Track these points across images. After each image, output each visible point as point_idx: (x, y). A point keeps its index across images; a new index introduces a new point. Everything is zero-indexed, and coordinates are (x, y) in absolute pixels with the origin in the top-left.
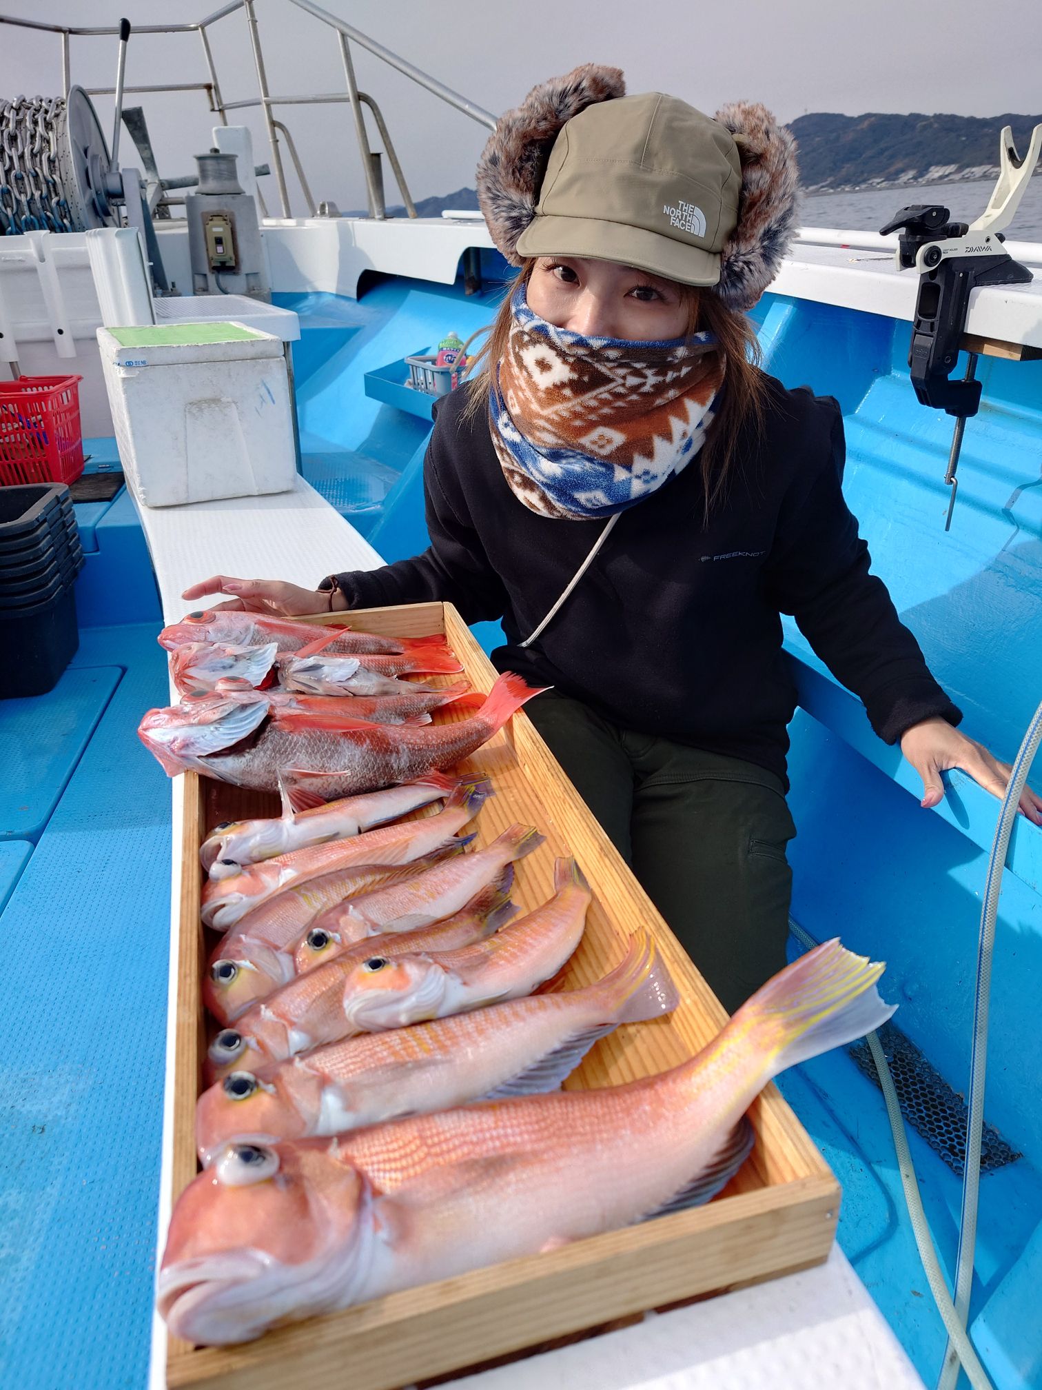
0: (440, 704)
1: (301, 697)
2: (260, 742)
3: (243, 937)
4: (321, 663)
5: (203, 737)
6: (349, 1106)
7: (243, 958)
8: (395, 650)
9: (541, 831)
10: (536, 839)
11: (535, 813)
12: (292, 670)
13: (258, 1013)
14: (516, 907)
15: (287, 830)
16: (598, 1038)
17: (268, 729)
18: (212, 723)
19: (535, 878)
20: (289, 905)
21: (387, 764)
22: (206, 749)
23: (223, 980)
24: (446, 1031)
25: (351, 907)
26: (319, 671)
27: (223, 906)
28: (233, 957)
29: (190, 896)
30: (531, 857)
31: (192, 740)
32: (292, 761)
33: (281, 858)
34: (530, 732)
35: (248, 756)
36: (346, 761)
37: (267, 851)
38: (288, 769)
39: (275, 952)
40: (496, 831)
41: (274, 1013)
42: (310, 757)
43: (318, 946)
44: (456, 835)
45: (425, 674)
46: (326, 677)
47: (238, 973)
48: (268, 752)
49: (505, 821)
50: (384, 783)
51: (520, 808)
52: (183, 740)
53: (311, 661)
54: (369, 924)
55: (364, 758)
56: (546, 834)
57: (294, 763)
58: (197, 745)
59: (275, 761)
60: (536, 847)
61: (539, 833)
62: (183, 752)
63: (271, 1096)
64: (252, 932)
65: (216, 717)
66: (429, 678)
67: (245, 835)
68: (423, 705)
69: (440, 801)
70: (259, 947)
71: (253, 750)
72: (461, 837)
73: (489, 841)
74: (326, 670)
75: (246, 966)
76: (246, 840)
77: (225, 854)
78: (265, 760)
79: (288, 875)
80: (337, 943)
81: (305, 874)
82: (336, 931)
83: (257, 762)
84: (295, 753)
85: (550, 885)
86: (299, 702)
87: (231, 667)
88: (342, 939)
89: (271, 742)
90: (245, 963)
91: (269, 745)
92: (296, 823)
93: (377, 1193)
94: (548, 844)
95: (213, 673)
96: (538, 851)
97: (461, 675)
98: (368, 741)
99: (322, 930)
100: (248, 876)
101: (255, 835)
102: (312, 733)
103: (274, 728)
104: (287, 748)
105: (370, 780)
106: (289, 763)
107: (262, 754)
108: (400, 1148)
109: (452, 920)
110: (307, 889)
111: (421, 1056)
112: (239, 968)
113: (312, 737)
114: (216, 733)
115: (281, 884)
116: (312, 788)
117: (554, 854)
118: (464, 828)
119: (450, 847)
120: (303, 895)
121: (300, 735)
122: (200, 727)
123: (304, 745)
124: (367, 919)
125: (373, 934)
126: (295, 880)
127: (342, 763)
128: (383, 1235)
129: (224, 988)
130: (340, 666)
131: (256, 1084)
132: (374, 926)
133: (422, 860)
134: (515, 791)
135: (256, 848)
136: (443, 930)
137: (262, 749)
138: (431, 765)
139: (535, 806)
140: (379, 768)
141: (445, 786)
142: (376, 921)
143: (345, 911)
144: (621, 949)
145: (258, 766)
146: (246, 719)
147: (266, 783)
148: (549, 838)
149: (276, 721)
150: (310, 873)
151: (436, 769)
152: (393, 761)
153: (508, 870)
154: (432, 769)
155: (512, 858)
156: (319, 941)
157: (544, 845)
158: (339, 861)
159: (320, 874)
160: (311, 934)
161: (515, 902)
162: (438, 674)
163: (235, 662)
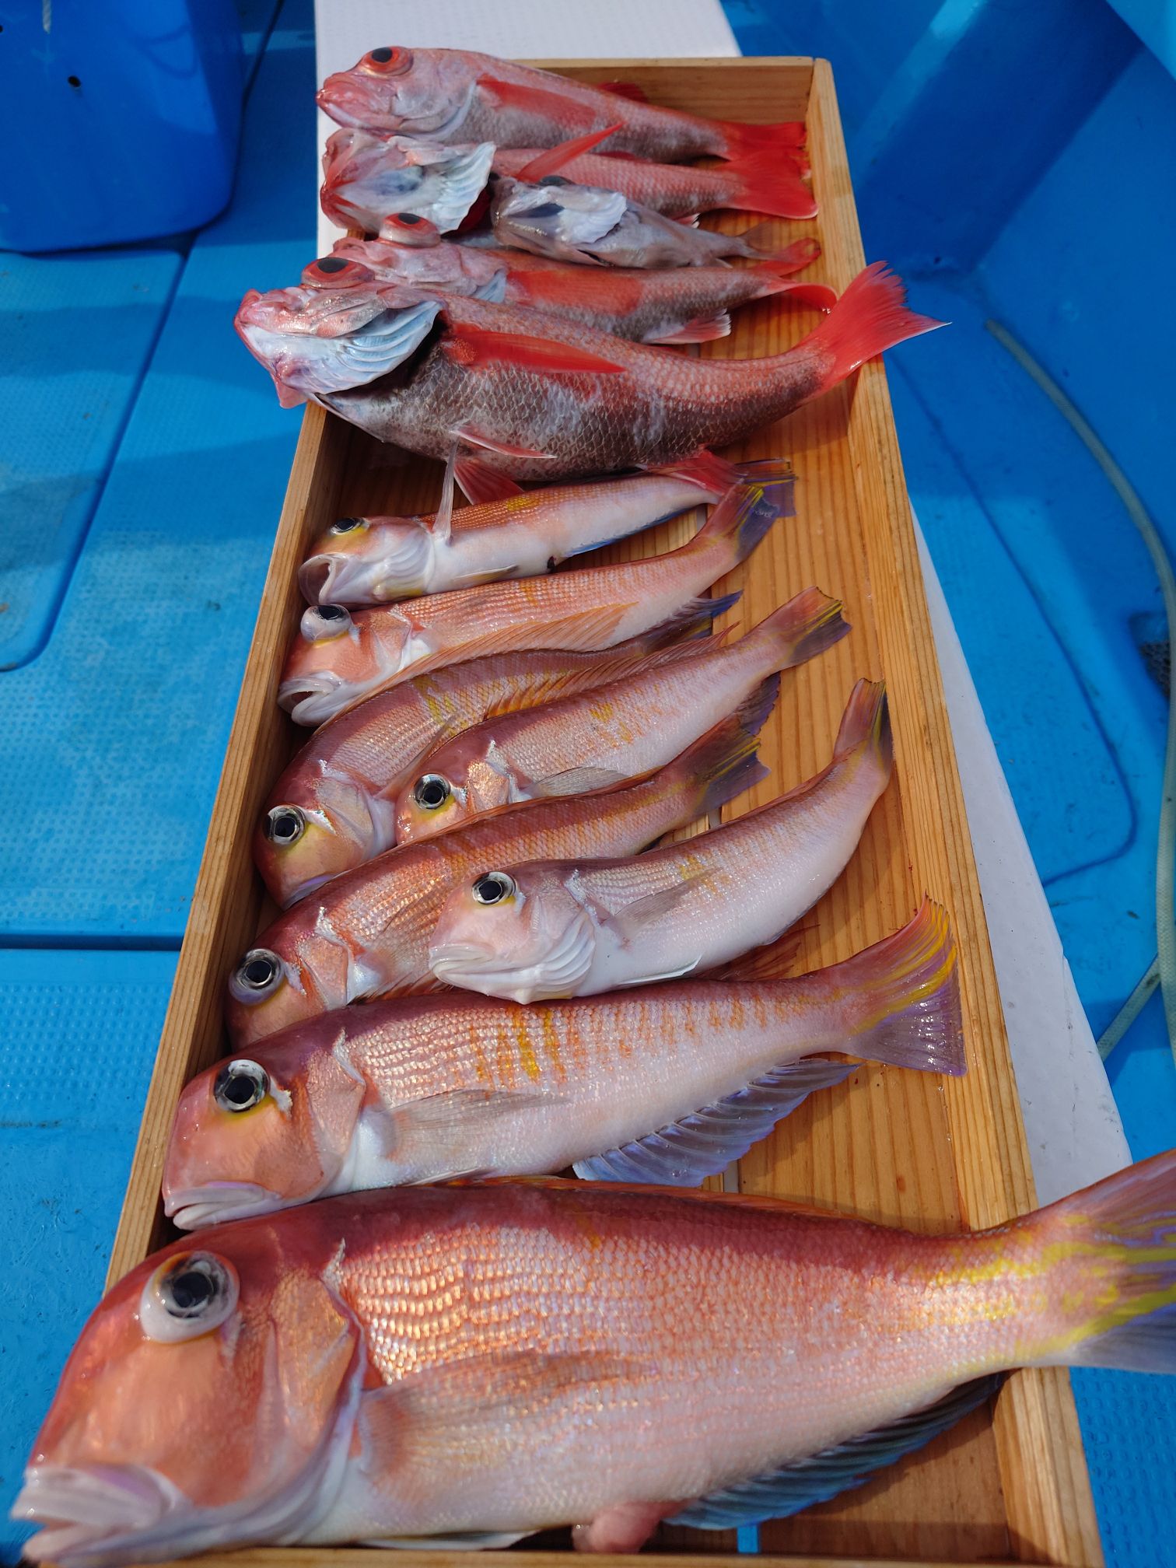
0: (752, 296)
1: (520, 265)
2: (417, 379)
3: (323, 763)
4: (558, 202)
5: (324, 361)
6: (391, 1150)
7: (316, 807)
8: (714, 150)
9: (847, 613)
10: (835, 628)
11: (849, 569)
12: (506, 213)
13: (312, 921)
14: (764, 770)
15: (435, 556)
16: (814, 1088)
17: (434, 354)
18: (339, 337)
19: (810, 714)
20: (405, 711)
21: (624, 435)
22: (327, 383)
23: (280, 840)
24: (574, 1037)
25: (493, 743)
26: (552, 218)
27: (309, 694)
28: (300, 801)
29: (260, 668)
30: (815, 663)
31: (307, 364)
32: (465, 420)
33: (413, 607)
34: (881, 416)
35: (395, 403)
36: (555, 428)
37: (400, 588)
38: (456, 432)
39: (368, 797)
40: (774, 594)
41: (334, 928)
42: (495, 416)
43: (431, 803)
44: (708, 592)
46: (562, 232)
47: (304, 832)
48: (428, 400)
49: (794, 578)
50: (616, 466)
51: (826, 554)
52: (294, 362)
53: (542, 196)
54: (513, 780)
55: (586, 424)
56: (854, 622)
57: (468, 423)
58: (315, 375)
59: (438, 415)
60: (828, 647)
61: (844, 616)
62: (293, 382)
63: (282, 1114)
64: (338, 757)
65: (344, 328)
66: (754, 222)
67: (365, 559)
68: (722, 295)
70: (345, 786)
71: (404, 393)
72: (716, 597)
73: (758, 616)
74: (564, 217)
75: (317, 821)
76: (367, 566)
77: (331, 590)
78: (421, 413)
79: (416, 652)
80: (459, 805)
81: (443, 653)
82: (462, 784)
83: (409, 414)
84: (471, 407)
85: (829, 736)
86: (511, 276)
87: (414, 187)
88: (468, 799)
89: (434, 381)
90: (317, 816)
91: (430, 386)
92: (452, 541)
93: (374, 1378)
94: (851, 645)
95: (382, 197)
96: (830, 654)
97: (810, 224)
98: (599, 392)
99: (436, 777)
100: (355, 637)
101: (381, 560)
102: (503, 372)
103: (442, 354)
104: (458, 397)
105: (593, 460)
106: (460, 423)
107: (417, 401)
108: (431, 1294)
109: (649, 784)
110: (438, 689)
111: (521, 1083)
112: (307, 823)
113: (502, 379)
114: (344, 356)
115: (402, 667)
116: (496, 464)
117: (854, 671)
118: (723, 580)
119: (690, 619)
120: (429, 698)
121: (483, 374)
122: (319, 341)
123: (487, 393)
124: (512, 770)
125: (519, 798)
126: (424, 662)
127: (547, 431)
128: (361, 1462)
129: (283, 850)
130: (592, 211)
131: (266, 1084)
132: (523, 783)
133: (636, 644)
134: (829, 514)
135: (381, 582)
136: (630, 805)
137: (418, 393)
138: (700, 441)
139: (853, 557)
140: (608, 441)
141: (714, 481)
142: (526, 773)
143: (480, 752)
144: (906, 900)
145: (410, 421)
146: (392, 336)
147: (425, 447)
148: (856, 632)
149: (448, 339)
150: (450, 653)
151: (707, 448)
152: (635, 430)
153: (771, 684)
154: (701, 447)
155: (784, 666)
156: (434, 795)
157: (844, 643)
158: (499, 636)
159: (466, 658)
160: (419, 783)
161: (765, 758)
162: (772, 217)
163: (419, 180)
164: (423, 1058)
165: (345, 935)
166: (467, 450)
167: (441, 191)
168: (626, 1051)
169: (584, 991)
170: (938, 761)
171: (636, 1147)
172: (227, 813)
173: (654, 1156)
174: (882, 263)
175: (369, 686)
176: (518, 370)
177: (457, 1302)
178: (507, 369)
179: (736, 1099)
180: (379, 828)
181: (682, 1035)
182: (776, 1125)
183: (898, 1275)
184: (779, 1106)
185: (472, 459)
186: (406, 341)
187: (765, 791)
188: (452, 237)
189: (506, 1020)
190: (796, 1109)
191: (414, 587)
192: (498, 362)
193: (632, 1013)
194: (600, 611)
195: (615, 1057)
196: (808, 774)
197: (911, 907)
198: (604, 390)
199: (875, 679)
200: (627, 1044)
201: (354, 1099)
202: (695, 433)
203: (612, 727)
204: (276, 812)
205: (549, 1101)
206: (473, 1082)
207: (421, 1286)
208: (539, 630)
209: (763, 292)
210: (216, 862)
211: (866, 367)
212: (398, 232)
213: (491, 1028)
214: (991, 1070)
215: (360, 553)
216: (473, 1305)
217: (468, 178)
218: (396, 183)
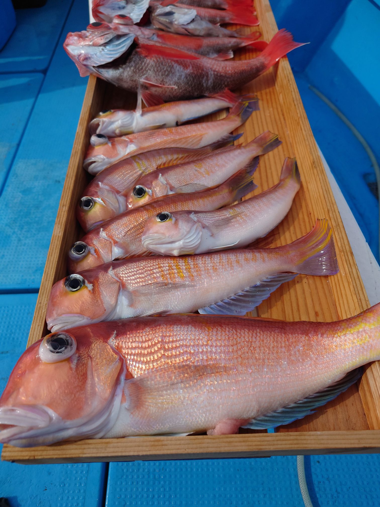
0: (240, 46)
1: (161, 33)
2: (128, 61)
3: (100, 183)
4: (173, 11)
5: (96, 54)
6: (131, 304)
7: (98, 197)
8: (223, 7)
9: (280, 138)
10: (277, 143)
11: (280, 125)
12: (156, 14)
13: (98, 233)
14: (256, 186)
15: (137, 120)
16: (283, 282)
17: (134, 53)
18: (101, 46)
19: (270, 168)
20: (128, 167)
21: (200, 84)
22: (97, 62)
23: (85, 208)
24: (196, 265)
25: (160, 175)
26: (171, 16)
27: (94, 162)
28: (93, 195)
29: (76, 154)
30: (271, 153)
31: (90, 56)
32: (145, 76)
33: (130, 136)
34: (288, 73)
35: (121, 70)
36: (176, 79)
37: (125, 130)
38: (142, 80)
39: (117, 195)
40: (255, 133)
41: (107, 235)
42: (156, 74)
43: (140, 195)
44: (232, 133)
45: (236, 24)
46: (175, 21)
47: (94, 206)
48: (132, 68)
49: (261, 128)
50: (197, 95)
51: (271, 121)
52: (85, 55)
53: (168, 9)
54: (168, 187)
55: (187, 78)
56: (283, 141)
57: (146, 77)
58: (92, 60)
59: (136, 74)
60: (275, 148)
61: (279, 139)
62: (85, 63)
63: (90, 291)
64: (105, 181)
65: (102, 42)
66: (238, 27)
67: (112, 120)
68: (230, 45)
69: (227, 109)
70: (108, 191)
71: (124, 66)
72: (234, 135)
73: (249, 140)
74: (176, 16)
75: (99, 202)
76: (112, 123)
77: (101, 130)
78: (130, 73)
79: (132, 148)
80: (149, 196)
81: (141, 149)
82: (150, 188)
83: (126, 74)
84: (147, 71)
85: (278, 175)
86: (158, 36)
87: (124, 8)
88: (153, 194)
89: (134, 62)
90: (98, 200)
91: (132, 63)
92: (142, 115)
93: (129, 376)
94: (283, 148)
95: (113, 11)
96: (276, 150)
97: (257, 28)
98: (191, 68)
99: (141, 186)
100: (110, 145)
101: (118, 120)
102: (158, 59)
103: (137, 52)
104: (143, 67)
105: (189, 92)
106: (144, 77)
107: (128, 69)
108: (149, 347)
109: (216, 189)
110: (140, 159)
111: (178, 280)
112: (95, 202)
113: (158, 61)
114: (103, 52)
115: (127, 153)
116: (156, 93)
117: (284, 155)
118: (237, 129)
119: (226, 141)
120: (137, 162)
121: (151, 59)
122: (94, 48)
123: (153, 66)
124: (168, 183)
125: (171, 193)
126: (135, 152)
127: (174, 80)
128: (126, 405)
129: (86, 212)
130: (185, 14)
131: (84, 282)
132: (172, 189)
133: (208, 147)
134: (271, 109)
135: (118, 128)
136: (210, 195)
137: (129, 66)
138: (226, 86)
139: (281, 121)
140: (195, 86)
141: (231, 100)
142: (173, 185)
143: (156, 177)
144: (310, 224)
145: (126, 76)
146: (119, 44)
147: (131, 87)
148: (284, 143)
149: (139, 48)
150: (143, 149)
151: (229, 89)
152: (204, 81)
153: (256, 160)
154: (226, 89)
155: (260, 153)
156: (140, 193)
157: (280, 147)
158: (161, 143)
159: (149, 150)
160: (135, 188)
161: (255, 182)
162: (244, 25)
163: (125, 5)
164: (141, 274)
165: (111, 237)
166: (145, 87)
167: (133, 9)
168: (215, 270)
169: (198, 252)
170: (319, 172)
171: (220, 303)
172: (66, 198)
173: (227, 306)
174: (284, 29)
175: (115, 160)
176: (163, 58)
177: (159, 349)
178: (159, 58)
179: (256, 287)
180: (121, 205)
181: (235, 264)
182: (271, 294)
183: (322, 335)
184: (271, 288)
185: (148, 91)
186: (124, 46)
187: (257, 192)
188: (137, 24)
189: (172, 262)
190: (277, 289)
191: (130, 130)
192: (156, 55)
193: (216, 258)
194: (195, 136)
195: (211, 271)
196: (271, 186)
197: (312, 226)
198: (193, 67)
199: (292, 157)
200: (215, 267)
201: (116, 286)
202: (224, 84)
203: (202, 170)
204: (84, 198)
205: (189, 286)
206: (160, 280)
207: (146, 344)
208: (174, 141)
209: (244, 44)
210: (63, 213)
211: (282, 59)
212: (119, 19)
213: (165, 264)
214: (349, 266)
215: (110, 118)
216: (165, 350)
217: (142, 4)
218: (117, 6)
